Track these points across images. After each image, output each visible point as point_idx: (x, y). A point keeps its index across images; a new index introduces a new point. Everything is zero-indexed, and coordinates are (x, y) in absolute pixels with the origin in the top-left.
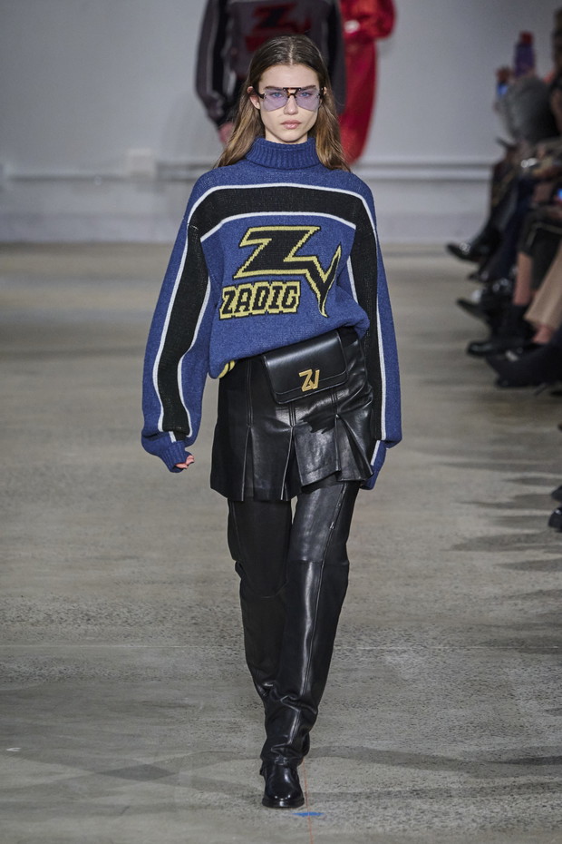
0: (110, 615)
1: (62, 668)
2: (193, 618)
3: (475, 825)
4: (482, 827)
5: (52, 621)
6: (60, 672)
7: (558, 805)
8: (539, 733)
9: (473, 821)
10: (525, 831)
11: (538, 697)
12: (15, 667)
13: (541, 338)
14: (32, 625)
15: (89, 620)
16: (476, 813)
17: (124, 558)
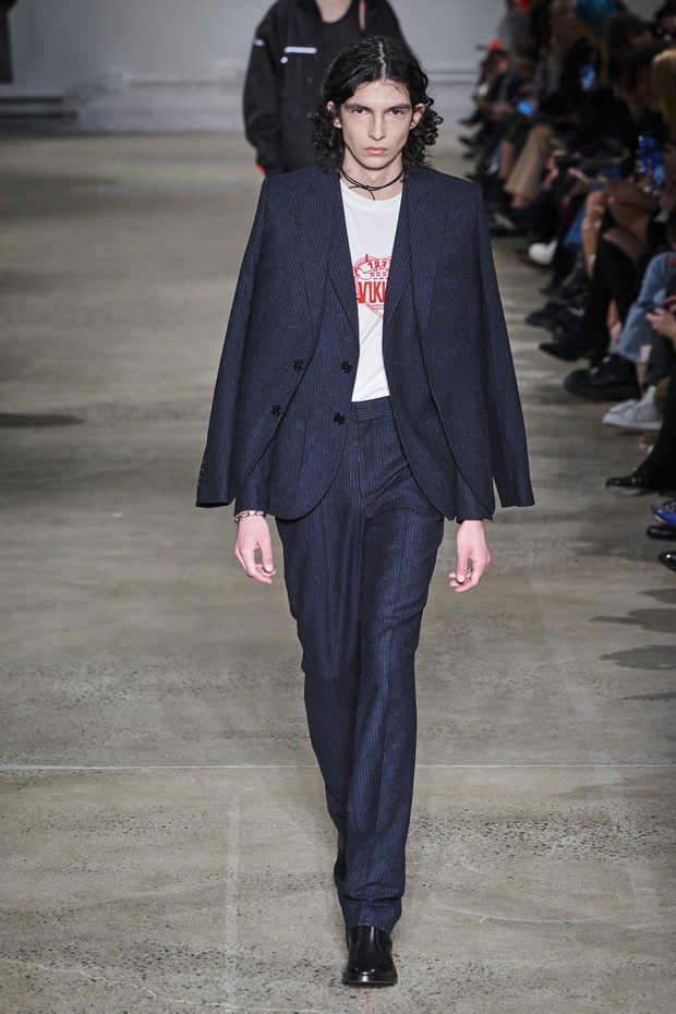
1: (156, 453)
7: (523, 554)
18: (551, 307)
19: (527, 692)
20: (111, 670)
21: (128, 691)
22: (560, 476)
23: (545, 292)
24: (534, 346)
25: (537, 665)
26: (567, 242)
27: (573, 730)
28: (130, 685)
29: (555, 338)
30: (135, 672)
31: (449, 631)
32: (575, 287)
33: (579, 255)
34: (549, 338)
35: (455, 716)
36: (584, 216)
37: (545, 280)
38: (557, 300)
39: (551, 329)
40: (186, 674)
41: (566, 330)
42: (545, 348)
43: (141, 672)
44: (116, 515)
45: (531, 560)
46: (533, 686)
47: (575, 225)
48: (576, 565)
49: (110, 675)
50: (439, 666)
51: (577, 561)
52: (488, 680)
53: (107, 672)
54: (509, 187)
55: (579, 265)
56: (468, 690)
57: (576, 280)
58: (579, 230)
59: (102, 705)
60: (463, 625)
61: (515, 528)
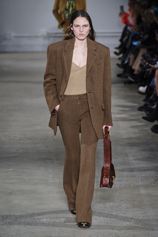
0: (34, 138)
1: (23, 150)
2: (54, 139)
3: (118, 186)
4: (120, 187)
5: (21, 140)
6: (22, 152)
7: (138, 181)
8: (134, 165)
9: (118, 185)
10: (130, 187)
11: (134, 156)
12: (12, 150)
13: (136, 72)
14: (16, 140)
15: (29, 139)
16: (119, 183)
17: (38, 125)
18: (146, 106)
19: (139, 224)
20: (9, 217)
21: (15, 224)
22: (149, 158)
23: (144, 100)
24: (141, 117)
25: (142, 215)
26: (150, 85)
27: (154, 236)
28: (15, 222)
29: (147, 115)
30: (17, 218)
31: (115, 205)
32: (154, 99)
33: (155, 89)
34: (145, 115)
35: (117, 231)
36: (155, 77)
37: (144, 97)
38: (148, 103)
39: (146, 112)
40: (33, 219)
41: (150, 112)
42: (144, 118)
43: (19, 218)
44: (10, 170)
45: (140, 183)
46: (141, 222)
47: (153, 80)
48: (154, 184)
49: (9, 219)
50: (112, 216)
51: (154, 183)
52: (127, 220)
53: (8, 218)
54: (133, 67)
55: (155, 92)
56: (121, 223)
57: (153, 97)
58: (154, 81)
59: (7, 228)
60: (119, 203)
61: (135, 173)
